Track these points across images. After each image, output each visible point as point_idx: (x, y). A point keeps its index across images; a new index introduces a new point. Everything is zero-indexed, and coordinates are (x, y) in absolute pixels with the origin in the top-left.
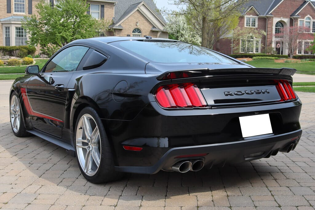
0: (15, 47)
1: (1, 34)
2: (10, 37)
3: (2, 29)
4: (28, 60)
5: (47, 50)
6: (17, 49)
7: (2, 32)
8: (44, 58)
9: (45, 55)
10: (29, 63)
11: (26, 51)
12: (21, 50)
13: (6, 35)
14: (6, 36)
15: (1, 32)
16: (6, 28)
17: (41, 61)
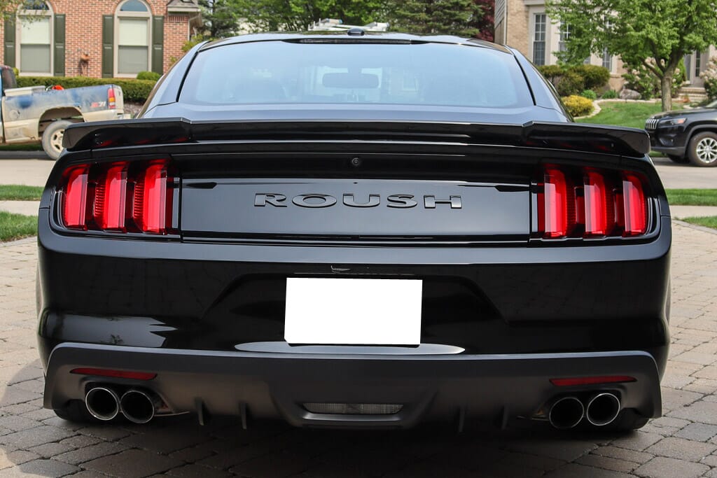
0: (553, 67)
1: (525, 32)
2: (546, 40)
3: (527, 21)
4: (576, 104)
5: (637, 77)
6: (558, 75)
7: (527, 27)
8: (628, 100)
9: (635, 90)
10: (580, 113)
11: (581, 79)
12: (567, 76)
13: (537, 35)
14: (536, 39)
15: (524, 27)
16: (538, 17)
17: (617, 106)
